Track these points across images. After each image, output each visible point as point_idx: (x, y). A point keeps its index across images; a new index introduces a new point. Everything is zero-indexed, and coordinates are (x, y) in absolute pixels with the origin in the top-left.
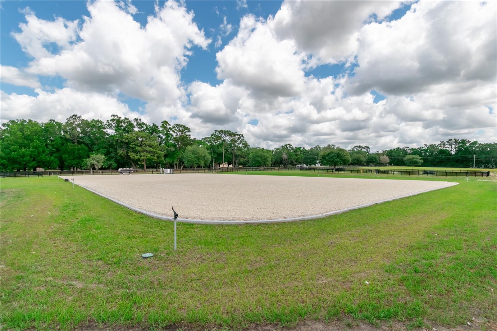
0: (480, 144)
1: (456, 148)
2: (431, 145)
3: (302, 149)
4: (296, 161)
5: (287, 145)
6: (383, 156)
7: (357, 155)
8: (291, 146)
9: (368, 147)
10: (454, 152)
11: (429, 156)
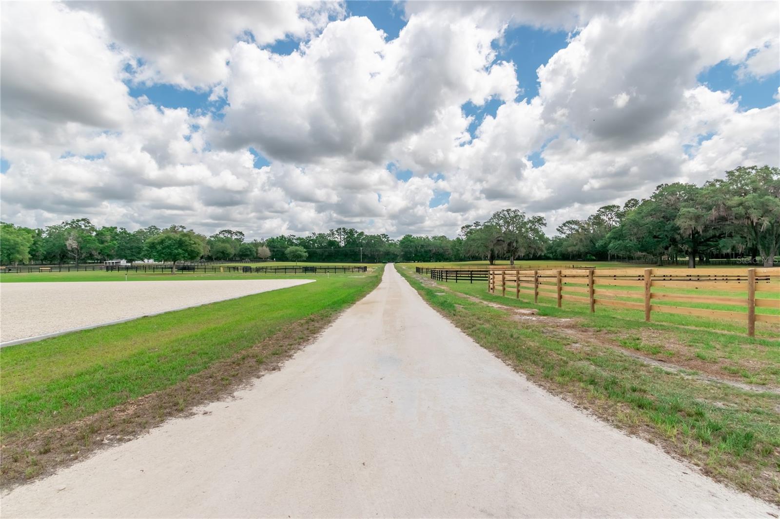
0: (366, 236)
1: (344, 239)
2: (320, 234)
3: (119, 230)
4: (99, 253)
5: (78, 221)
6: (263, 246)
7: (223, 245)
8: (89, 223)
9: (241, 233)
10: (342, 244)
11: (318, 248)
